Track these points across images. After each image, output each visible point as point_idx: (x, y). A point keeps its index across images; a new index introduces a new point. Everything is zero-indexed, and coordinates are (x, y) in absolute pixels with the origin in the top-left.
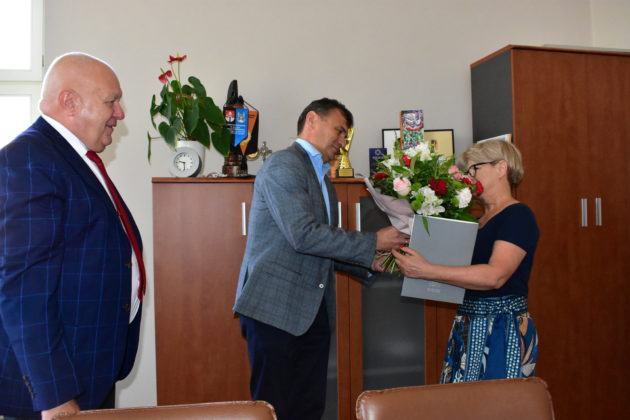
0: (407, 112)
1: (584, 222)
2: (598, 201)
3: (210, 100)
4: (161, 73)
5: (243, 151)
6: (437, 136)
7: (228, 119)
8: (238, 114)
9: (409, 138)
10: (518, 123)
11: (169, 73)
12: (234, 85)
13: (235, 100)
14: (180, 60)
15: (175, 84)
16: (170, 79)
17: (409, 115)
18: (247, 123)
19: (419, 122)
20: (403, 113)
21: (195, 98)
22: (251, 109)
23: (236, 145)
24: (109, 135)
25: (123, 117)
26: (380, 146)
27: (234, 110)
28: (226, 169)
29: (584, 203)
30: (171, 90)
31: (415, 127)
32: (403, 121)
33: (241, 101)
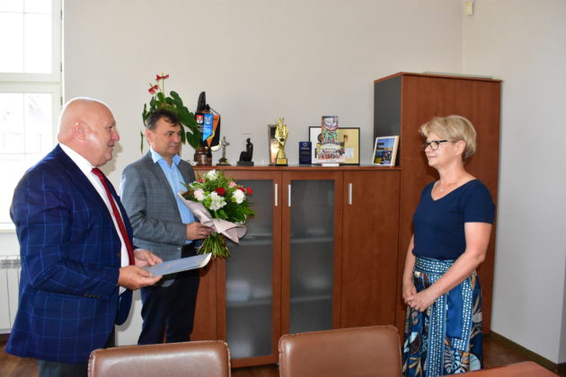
0: (326, 117)
3: (186, 109)
4: (150, 87)
5: (209, 144)
6: (347, 132)
7: (198, 122)
8: (206, 118)
9: (327, 136)
10: (404, 128)
11: (156, 87)
12: (203, 96)
13: (203, 107)
14: (164, 78)
15: (160, 95)
16: (157, 91)
17: (327, 119)
18: (212, 124)
19: (335, 124)
20: (324, 117)
21: (175, 106)
22: (215, 114)
23: (204, 139)
24: (111, 153)
25: (119, 139)
26: (307, 140)
27: (203, 115)
28: (196, 158)
30: (157, 99)
31: (333, 128)
32: (323, 123)
33: (208, 108)
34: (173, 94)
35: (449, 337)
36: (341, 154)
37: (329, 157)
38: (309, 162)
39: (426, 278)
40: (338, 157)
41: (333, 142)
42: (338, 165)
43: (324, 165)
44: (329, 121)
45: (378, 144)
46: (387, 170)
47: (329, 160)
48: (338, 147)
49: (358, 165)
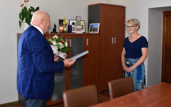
1: (113, 43)
2: (115, 38)
4: (21, 5)
9: (78, 23)
11: (23, 5)
16: (24, 6)
19: (80, 19)
20: (77, 17)
29: (113, 39)
31: (79, 21)
32: (76, 19)
34: (31, 7)
35: (138, 79)
36: (82, 29)
37: (79, 30)
38: (71, 32)
39: (131, 64)
40: (81, 30)
41: (80, 25)
42: (82, 33)
43: (77, 33)
44: (78, 18)
45: (91, 26)
46: (96, 34)
47: (79, 31)
48: (81, 27)
49: (85, 33)
